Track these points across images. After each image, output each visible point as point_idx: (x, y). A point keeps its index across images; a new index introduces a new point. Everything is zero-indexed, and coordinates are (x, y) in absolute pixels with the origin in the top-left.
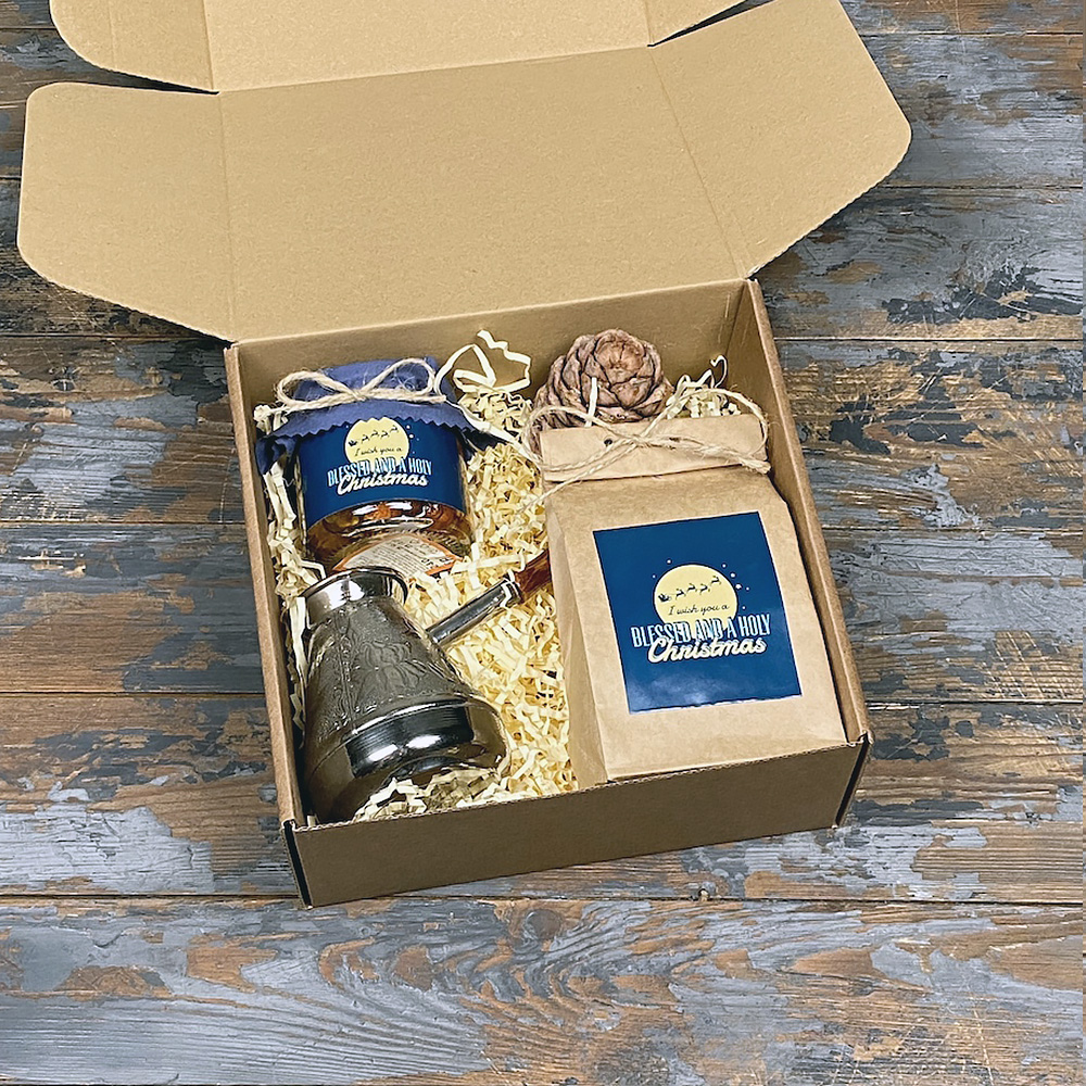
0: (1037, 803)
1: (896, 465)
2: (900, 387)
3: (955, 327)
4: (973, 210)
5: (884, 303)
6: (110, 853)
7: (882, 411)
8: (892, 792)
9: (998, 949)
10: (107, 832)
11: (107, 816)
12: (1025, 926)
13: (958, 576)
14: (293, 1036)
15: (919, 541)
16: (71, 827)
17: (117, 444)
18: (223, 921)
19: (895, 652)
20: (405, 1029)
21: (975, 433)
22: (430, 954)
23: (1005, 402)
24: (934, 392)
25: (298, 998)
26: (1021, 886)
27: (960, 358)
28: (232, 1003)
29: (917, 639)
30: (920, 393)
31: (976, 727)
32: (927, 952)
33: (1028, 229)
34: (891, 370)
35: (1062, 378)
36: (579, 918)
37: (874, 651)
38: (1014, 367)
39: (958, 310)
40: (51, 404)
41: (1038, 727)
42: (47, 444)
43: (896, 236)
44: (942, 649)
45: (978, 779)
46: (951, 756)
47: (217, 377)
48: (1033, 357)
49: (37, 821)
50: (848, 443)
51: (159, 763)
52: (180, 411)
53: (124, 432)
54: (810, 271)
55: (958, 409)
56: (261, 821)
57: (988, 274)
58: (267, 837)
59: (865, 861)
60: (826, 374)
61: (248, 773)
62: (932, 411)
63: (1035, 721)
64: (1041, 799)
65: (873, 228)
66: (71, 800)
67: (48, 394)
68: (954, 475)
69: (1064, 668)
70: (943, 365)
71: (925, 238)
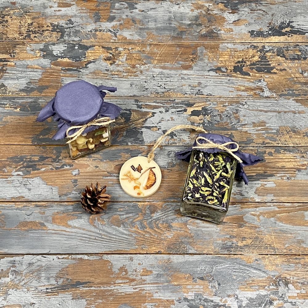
0: (290, 175)
1: (252, 79)
2: (253, 56)
3: (269, 39)
4: (275, 4)
5: (249, 32)
6: (30, 190)
7: (248, 63)
8: (250, 172)
9: (278, 215)
10: (29, 184)
11: (28, 179)
12: (286, 209)
13: (269, 111)
14: (82, 240)
15: (258, 101)
16: (18, 182)
17: (28, 73)
18: (62, 208)
19: (251, 132)
20: (113, 238)
21: (275, 70)
22: (120, 217)
23: (284, 60)
24: (263, 58)
25: (84, 229)
26: (286, 198)
27: (271, 48)
28: (65, 231)
29: (257, 129)
30: (259, 58)
31: (274, 153)
32: (259, 216)
33: (291, 10)
34: (251, 51)
35: (300, 53)
36: (162, 207)
37: (245, 132)
38: (286, 50)
39: (270, 34)
40: (9, 61)
41: (291, 153)
42: (8, 73)
43: (253, 12)
44: (264, 132)
45: (274, 168)
46: (266, 162)
47: (57, 53)
48: (291, 48)
49: (8, 181)
50: (238, 73)
51: (43, 164)
52: (46, 63)
53: (30, 70)
54: (228, 22)
55: (270, 62)
56: (72, 180)
57: (279, 23)
58: (74, 185)
59: (242, 191)
60: (232, 52)
61: (68, 167)
62: (263, 63)
63: (290, 151)
64: (292, 173)
65: (246, 9)
66: (18, 175)
67: (8, 58)
68: (269, 82)
69: (299, 137)
70: (266, 50)
71: (261, 12)
